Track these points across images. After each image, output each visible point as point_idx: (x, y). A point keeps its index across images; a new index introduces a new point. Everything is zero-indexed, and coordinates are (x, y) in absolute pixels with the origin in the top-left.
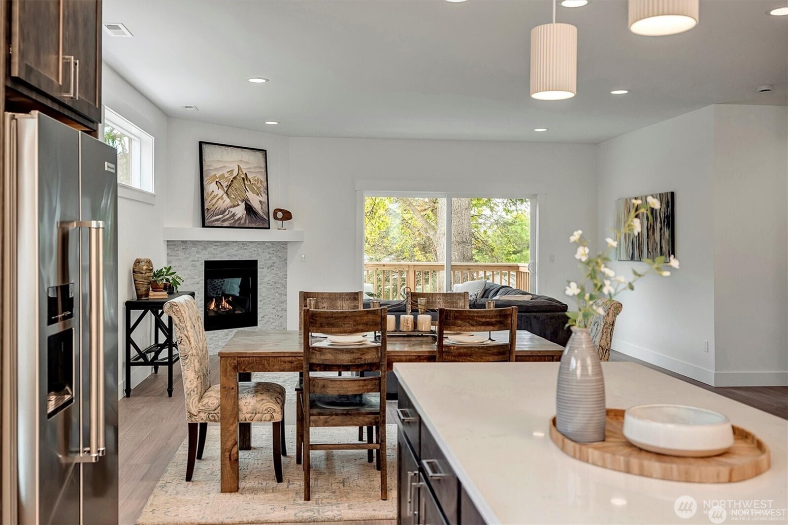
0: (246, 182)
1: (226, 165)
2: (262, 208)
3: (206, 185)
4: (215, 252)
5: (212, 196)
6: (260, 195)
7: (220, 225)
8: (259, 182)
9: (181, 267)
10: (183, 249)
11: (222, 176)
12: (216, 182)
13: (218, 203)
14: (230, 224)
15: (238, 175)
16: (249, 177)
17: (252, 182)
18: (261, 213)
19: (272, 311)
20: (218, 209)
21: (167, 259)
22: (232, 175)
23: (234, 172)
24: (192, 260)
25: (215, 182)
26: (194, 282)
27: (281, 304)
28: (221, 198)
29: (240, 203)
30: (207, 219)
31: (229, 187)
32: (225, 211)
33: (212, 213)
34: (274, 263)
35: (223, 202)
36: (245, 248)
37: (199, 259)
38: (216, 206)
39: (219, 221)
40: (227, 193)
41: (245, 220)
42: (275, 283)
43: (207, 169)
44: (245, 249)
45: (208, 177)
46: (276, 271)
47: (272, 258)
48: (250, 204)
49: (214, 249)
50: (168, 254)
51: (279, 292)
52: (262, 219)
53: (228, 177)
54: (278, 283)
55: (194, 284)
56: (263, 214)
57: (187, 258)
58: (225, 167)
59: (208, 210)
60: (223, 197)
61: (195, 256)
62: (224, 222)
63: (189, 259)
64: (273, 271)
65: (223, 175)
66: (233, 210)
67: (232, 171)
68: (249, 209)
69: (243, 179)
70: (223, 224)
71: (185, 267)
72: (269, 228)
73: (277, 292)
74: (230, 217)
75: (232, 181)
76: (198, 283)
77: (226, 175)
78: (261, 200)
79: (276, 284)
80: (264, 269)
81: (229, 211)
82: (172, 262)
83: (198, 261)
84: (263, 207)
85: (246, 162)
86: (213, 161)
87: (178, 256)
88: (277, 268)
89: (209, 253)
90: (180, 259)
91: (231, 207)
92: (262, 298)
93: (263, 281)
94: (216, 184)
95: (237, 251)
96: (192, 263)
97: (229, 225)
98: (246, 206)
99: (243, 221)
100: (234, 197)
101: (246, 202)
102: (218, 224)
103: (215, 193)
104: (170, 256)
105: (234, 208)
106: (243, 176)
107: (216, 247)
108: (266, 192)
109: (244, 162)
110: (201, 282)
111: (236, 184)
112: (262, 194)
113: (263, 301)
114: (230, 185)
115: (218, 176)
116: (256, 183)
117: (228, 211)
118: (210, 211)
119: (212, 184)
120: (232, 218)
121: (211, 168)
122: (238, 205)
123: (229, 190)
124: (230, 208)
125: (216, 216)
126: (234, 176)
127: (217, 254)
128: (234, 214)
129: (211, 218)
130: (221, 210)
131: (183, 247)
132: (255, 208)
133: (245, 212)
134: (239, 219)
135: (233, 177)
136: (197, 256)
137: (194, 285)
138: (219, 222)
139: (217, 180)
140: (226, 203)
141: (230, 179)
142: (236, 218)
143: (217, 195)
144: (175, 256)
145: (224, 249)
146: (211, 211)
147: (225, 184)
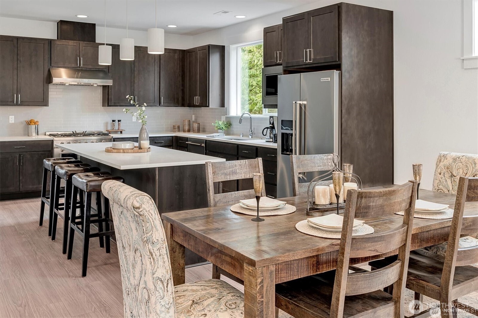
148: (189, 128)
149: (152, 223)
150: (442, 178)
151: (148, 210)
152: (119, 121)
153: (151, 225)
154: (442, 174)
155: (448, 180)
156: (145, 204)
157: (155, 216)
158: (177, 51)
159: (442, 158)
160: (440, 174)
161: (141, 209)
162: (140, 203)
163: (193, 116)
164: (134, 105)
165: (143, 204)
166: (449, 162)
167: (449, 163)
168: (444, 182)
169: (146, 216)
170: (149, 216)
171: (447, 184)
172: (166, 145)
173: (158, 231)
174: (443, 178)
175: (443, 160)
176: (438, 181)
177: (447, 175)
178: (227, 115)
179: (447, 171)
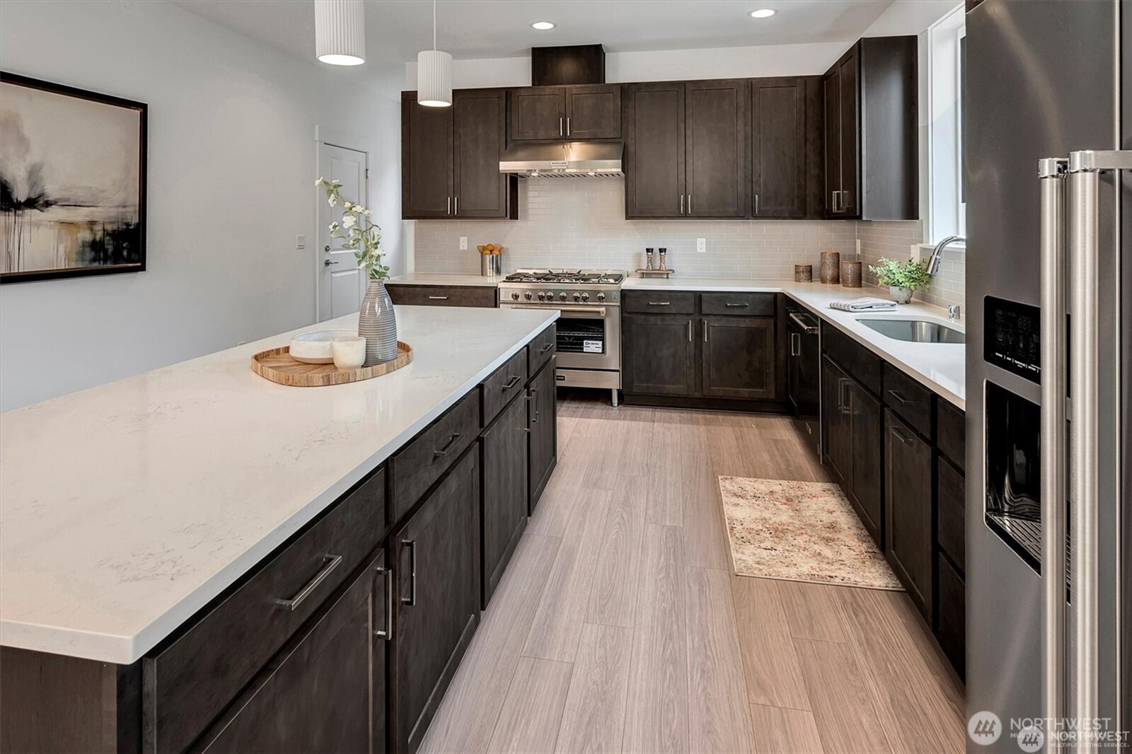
148: (836, 273)
152: (661, 250)
158: (799, 80)
163: (858, 242)
164: (686, 216)
172: (756, 313)
178: (922, 242)
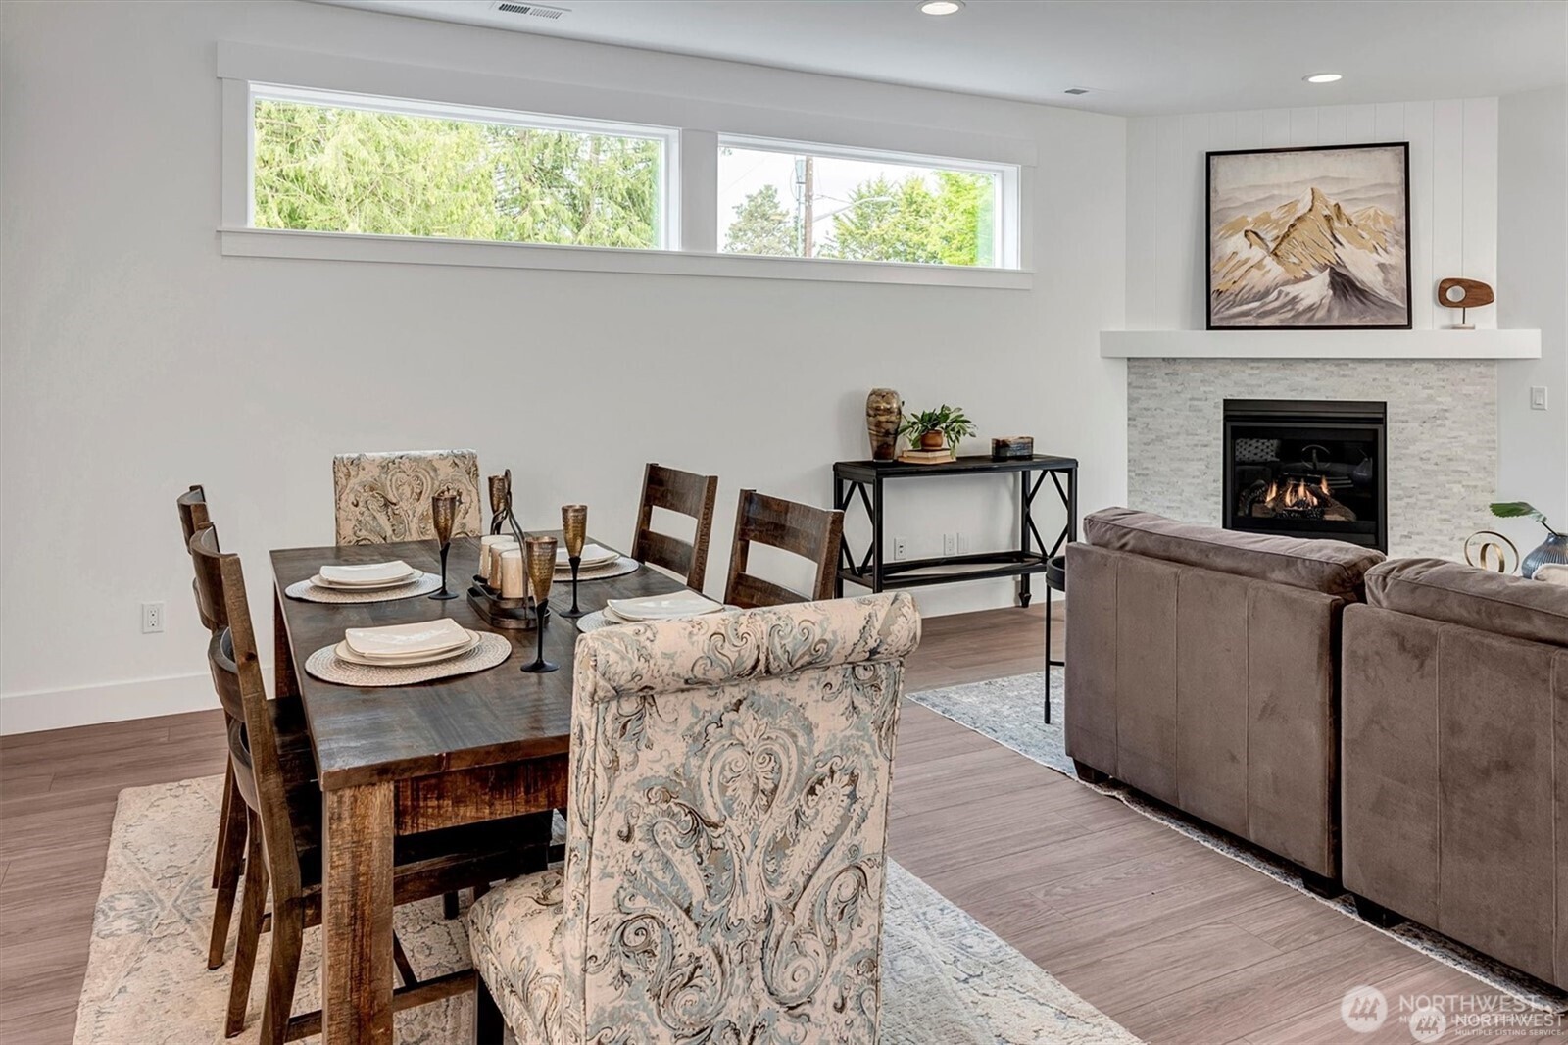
0: (1336, 224)
1: (1276, 192)
2: (1385, 281)
3: (1217, 241)
4: (1255, 383)
5: (1232, 263)
6: (1380, 250)
7: (1254, 325)
8: (1381, 219)
9: (1163, 410)
10: (1167, 374)
11: (1265, 220)
12: (1246, 232)
13: (1248, 277)
14: (1282, 321)
15: (1311, 210)
16: (1347, 210)
17: (1355, 223)
18: (1382, 292)
19: (1437, 526)
20: (1247, 288)
21: (1129, 394)
22: (1294, 213)
23: (1300, 206)
24: (1189, 396)
25: (1243, 233)
26: (1195, 443)
27: (1472, 513)
28: (1259, 265)
29: (1313, 273)
30: (1216, 314)
31: (1282, 241)
32: (1267, 293)
33: (1231, 298)
34: (1446, 410)
35: (1264, 275)
36: (1342, 373)
37: (1210, 396)
38: (1243, 284)
39: (1251, 315)
40: (1276, 254)
41: (1329, 310)
42: (1450, 460)
43: (1220, 206)
44: (1344, 376)
45: (1223, 225)
46: (1451, 430)
47: (1439, 399)
48: (1345, 273)
49: (1250, 375)
50: (1129, 384)
51: (1464, 483)
52: (1386, 305)
53: (1279, 219)
54: (1463, 459)
55: (1196, 445)
56: (1390, 295)
57: (1177, 392)
58: (1271, 197)
59: (1220, 293)
60: (1265, 262)
61: (1199, 388)
62: (1263, 317)
63: (1182, 395)
64: (1441, 431)
65: (1268, 215)
66: (1293, 290)
67: (1293, 205)
68: (1344, 285)
69: (1328, 218)
70: (1261, 321)
71: (1171, 410)
72: (1409, 327)
73: (1460, 482)
74: (1283, 306)
75: (1292, 226)
76: (1206, 446)
77: (1274, 216)
78: (1382, 261)
79: (1452, 463)
80: (1410, 425)
81: (1280, 293)
82: (1139, 399)
83: (1207, 399)
84: (1392, 279)
85: (1338, 179)
86: (1238, 189)
87: (1156, 388)
88: (1454, 422)
89: (1235, 383)
90: (1161, 395)
91: (1286, 283)
92: (1401, 492)
93: (1404, 451)
94: (1246, 236)
95: (1317, 380)
96: (1189, 403)
97: (1277, 324)
98: (1332, 278)
99: (1321, 313)
100: (1296, 260)
101: (1332, 268)
102: (1246, 321)
103: (1242, 256)
104: (1136, 387)
105: (1296, 286)
106: (1327, 212)
107: (1257, 371)
108: (1404, 242)
109: (1333, 179)
110: (1215, 442)
111: (1303, 233)
112: (1389, 248)
113: (1407, 500)
114: (1286, 235)
115: (1250, 219)
116: (1370, 223)
117: (1276, 292)
118: (1223, 296)
119: (1234, 239)
120: (1289, 307)
121: (1232, 205)
122: (1309, 277)
123: (1282, 247)
124: (1282, 285)
125: (1241, 305)
126: (1299, 214)
127: (1260, 386)
128: (1294, 298)
129: (1227, 309)
130: (1255, 291)
131: (1168, 371)
132: (1362, 283)
133: (1331, 292)
134: (1310, 308)
135: (1296, 216)
136: (1203, 389)
137: (1197, 449)
138: (1250, 318)
139: (1249, 228)
140: (1270, 276)
141: (1287, 222)
142: (1301, 307)
143: (1246, 260)
144: (1148, 388)
145: (1276, 375)
146: (1227, 294)
147: (1270, 235)
149: (738, 872)
150: (362, 514)
151: (737, 834)
153: (732, 878)
154: (360, 504)
155: (378, 515)
156: (734, 817)
157: (752, 851)
159: (350, 467)
160: (356, 505)
161: (721, 831)
162: (721, 814)
165: (731, 816)
166: (371, 475)
167: (372, 477)
168: (371, 522)
169: (729, 853)
170: (734, 851)
171: (378, 523)
173: (747, 896)
174: (366, 513)
175: (355, 473)
176: (354, 522)
177: (374, 505)
179: (373, 496)
